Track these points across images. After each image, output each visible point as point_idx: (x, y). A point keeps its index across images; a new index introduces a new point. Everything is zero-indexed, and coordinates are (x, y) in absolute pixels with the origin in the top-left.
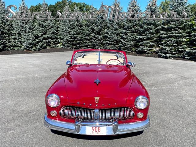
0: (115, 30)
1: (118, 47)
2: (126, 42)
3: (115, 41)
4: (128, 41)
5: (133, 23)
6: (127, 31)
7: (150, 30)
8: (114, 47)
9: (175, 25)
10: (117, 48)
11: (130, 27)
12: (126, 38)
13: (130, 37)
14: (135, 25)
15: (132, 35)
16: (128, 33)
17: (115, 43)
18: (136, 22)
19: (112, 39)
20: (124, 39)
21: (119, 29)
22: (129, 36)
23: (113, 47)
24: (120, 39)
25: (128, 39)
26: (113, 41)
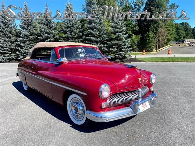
0: (8, 38)
1: (15, 55)
2: (25, 50)
3: (9, 50)
4: (27, 49)
5: (30, 32)
6: (25, 40)
7: (50, 39)
8: (10, 56)
9: (71, 35)
10: (14, 57)
11: (27, 36)
12: (24, 47)
13: (29, 45)
14: (32, 34)
15: (30, 43)
16: (25, 41)
17: (9, 51)
18: (33, 31)
19: (6, 48)
20: (22, 48)
21: (13, 37)
22: (27, 44)
23: (8, 56)
24: (17, 48)
25: (27, 47)
26: (7, 50)
